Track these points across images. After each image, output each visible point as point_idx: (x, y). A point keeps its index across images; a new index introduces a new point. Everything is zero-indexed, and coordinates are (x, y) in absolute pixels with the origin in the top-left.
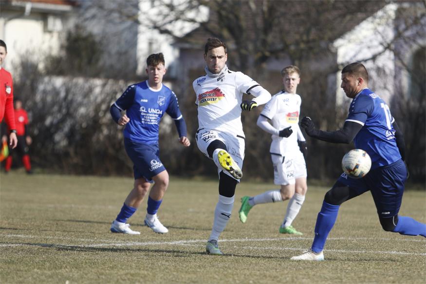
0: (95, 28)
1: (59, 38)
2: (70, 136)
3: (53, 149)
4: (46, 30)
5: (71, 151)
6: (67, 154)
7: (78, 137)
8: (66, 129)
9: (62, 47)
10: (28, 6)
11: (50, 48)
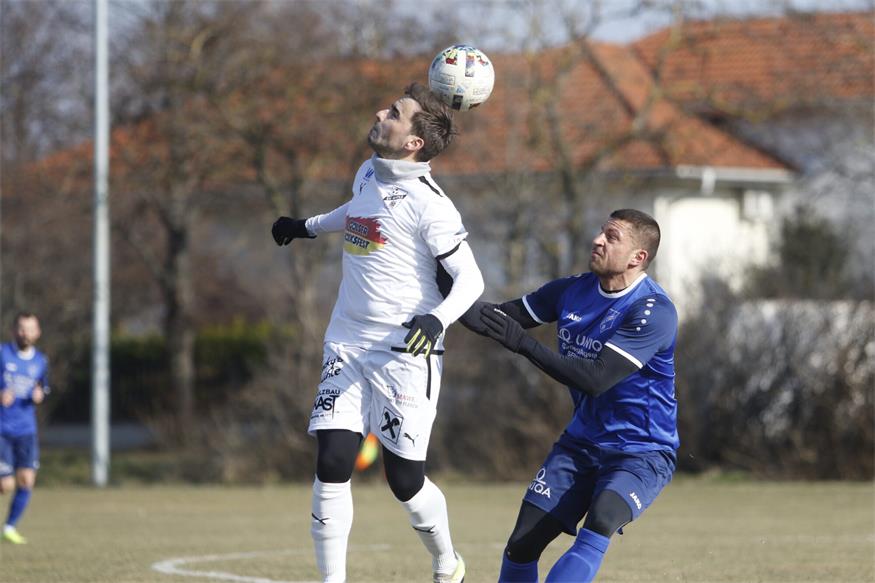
0: (831, 209)
1: (768, 230)
2: (794, 411)
3: (764, 438)
4: (743, 217)
5: (797, 437)
6: (788, 444)
7: (807, 412)
8: (786, 397)
9: (773, 248)
10: (709, 176)
11: (752, 251)
